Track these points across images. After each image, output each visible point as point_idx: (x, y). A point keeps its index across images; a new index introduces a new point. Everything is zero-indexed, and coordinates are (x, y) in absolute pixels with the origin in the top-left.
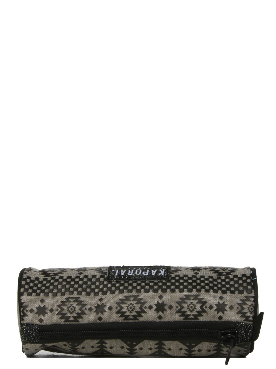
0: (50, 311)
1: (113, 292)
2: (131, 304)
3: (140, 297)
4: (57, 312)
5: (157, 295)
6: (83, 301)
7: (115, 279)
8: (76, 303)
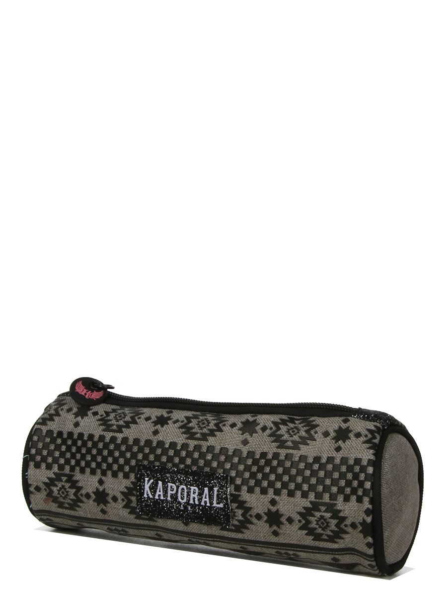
0: (330, 434)
1: (224, 450)
2: (202, 429)
3: (185, 436)
4: (317, 429)
5: (160, 437)
6: (272, 442)
7: (217, 478)
8: (284, 438)
